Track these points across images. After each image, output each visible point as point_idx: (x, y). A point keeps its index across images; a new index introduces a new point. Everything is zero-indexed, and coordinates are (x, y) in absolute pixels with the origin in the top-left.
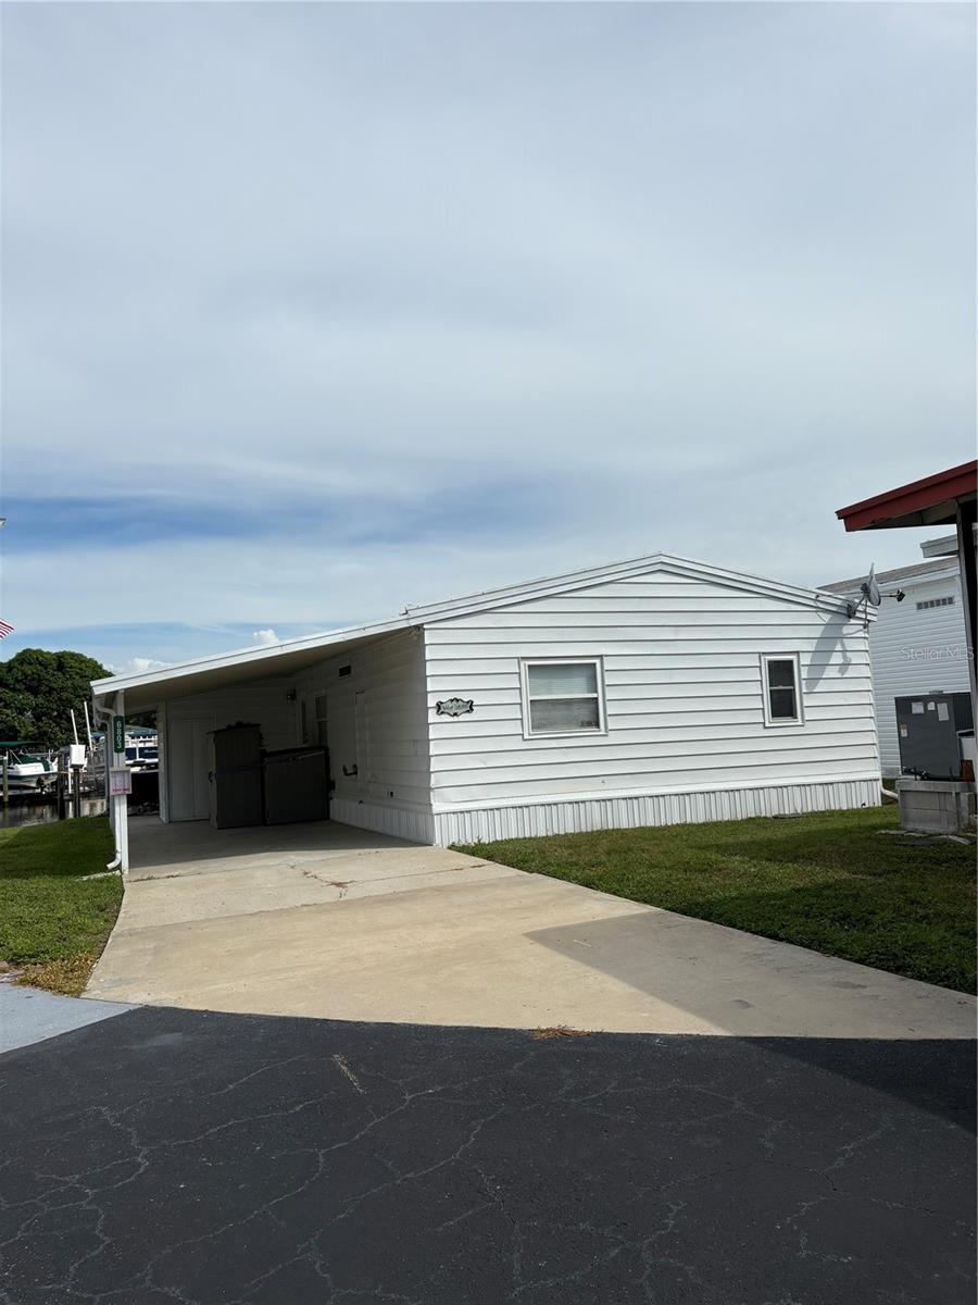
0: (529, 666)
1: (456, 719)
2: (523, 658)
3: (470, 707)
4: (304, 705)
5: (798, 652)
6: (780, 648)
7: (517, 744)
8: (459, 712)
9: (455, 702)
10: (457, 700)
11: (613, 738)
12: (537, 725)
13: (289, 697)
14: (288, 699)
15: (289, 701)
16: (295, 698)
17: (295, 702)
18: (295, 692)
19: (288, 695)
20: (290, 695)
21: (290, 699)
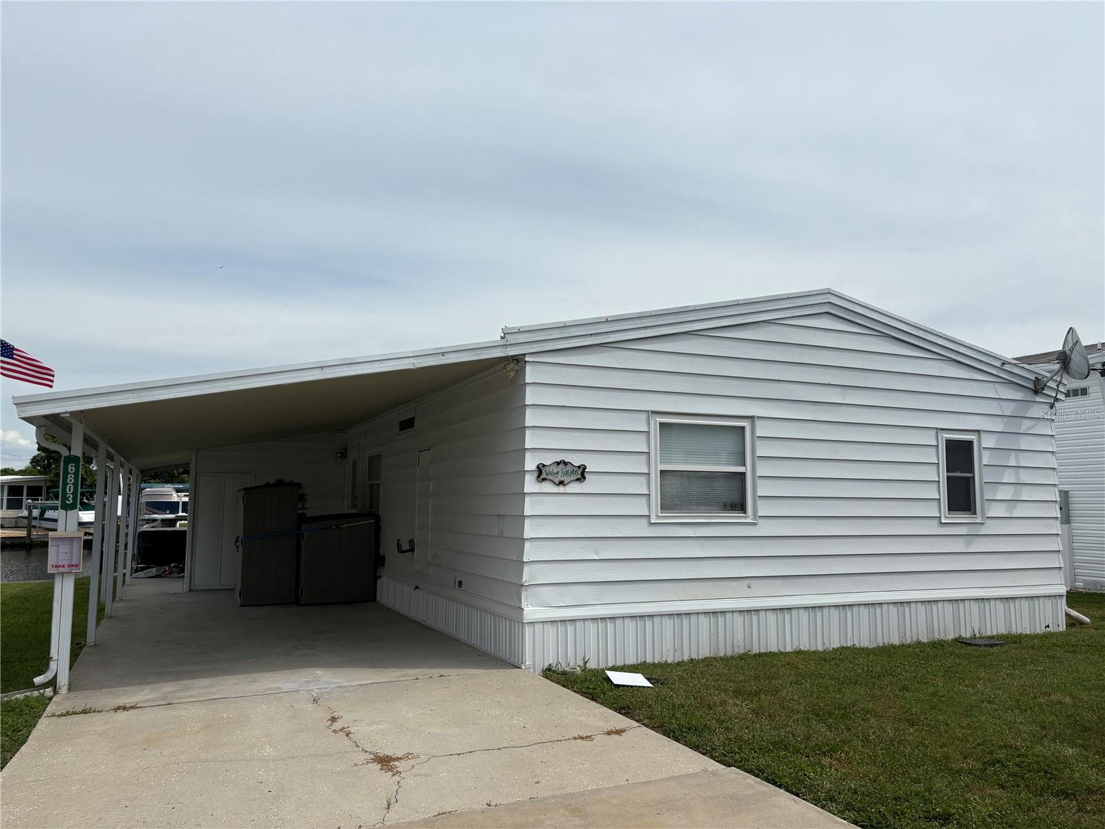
0: (661, 424)
1: (561, 489)
2: (653, 412)
3: (581, 474)
4: (355, 464)
5: (979, 431)
6: (960, 425)
7: (641, 529)
8: (566, 479)
9: (562, 466)
10: (565, 463)
11: (765, 529)
12: (669, 504)
13: (339, 455)
14: (338, 457)
15: (339, 459)
16: (346, 456)
17: (345, 461)
18: (346, 450)
19: (338, 453)
20: (340, 453)
21: (340, 457)
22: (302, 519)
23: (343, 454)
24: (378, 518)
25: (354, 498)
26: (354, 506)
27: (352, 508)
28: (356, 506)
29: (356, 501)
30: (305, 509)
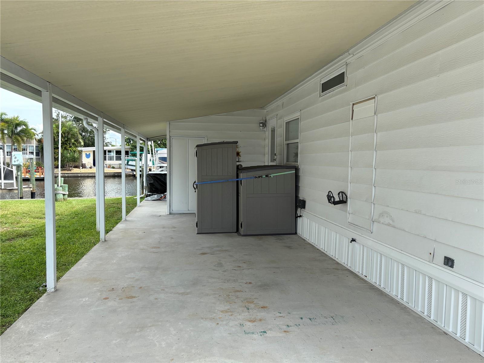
13: (261, 125)
14: (260, 126)
15: (261, 128)
16: (266, 126)
17: (265, 129)
18: (266, 121)
19: (260, 123)
20: (262, 123)
21: (262, 126)
22: (239, 169)
23: (264, 124)
24: (297, 169)
25: (273, 154)
26: (273, 160)
27: (271, 161)
28: (275, 160)
29: (275, 156)
30: (240, 162)
